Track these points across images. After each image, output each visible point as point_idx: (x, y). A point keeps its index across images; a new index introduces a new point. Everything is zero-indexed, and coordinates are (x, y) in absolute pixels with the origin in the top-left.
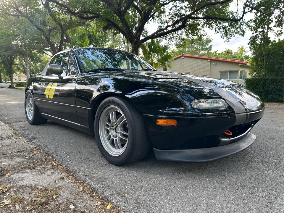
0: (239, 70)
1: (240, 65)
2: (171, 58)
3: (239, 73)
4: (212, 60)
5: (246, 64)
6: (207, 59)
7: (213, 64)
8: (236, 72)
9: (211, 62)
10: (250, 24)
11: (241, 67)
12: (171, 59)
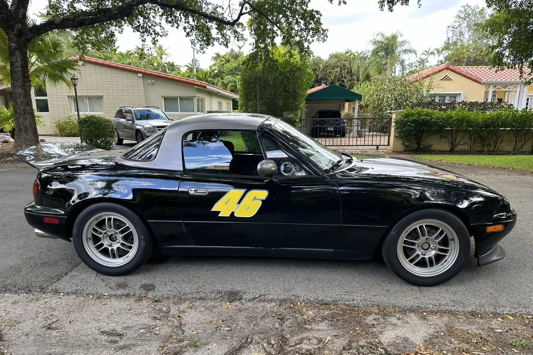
0: (195, 97)
1: (196, 87)
2: (75, 67)
3: (195, 101)
4: (146, 75)
5: (206, 87)
6: (137, 72)
7: (149, 82)
8: (190, 99)
9: (143, 77)
10: (237, 29)
11: (198, 90)
12: (74, 69)
